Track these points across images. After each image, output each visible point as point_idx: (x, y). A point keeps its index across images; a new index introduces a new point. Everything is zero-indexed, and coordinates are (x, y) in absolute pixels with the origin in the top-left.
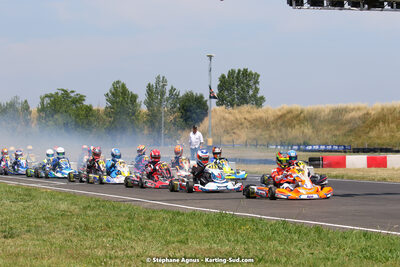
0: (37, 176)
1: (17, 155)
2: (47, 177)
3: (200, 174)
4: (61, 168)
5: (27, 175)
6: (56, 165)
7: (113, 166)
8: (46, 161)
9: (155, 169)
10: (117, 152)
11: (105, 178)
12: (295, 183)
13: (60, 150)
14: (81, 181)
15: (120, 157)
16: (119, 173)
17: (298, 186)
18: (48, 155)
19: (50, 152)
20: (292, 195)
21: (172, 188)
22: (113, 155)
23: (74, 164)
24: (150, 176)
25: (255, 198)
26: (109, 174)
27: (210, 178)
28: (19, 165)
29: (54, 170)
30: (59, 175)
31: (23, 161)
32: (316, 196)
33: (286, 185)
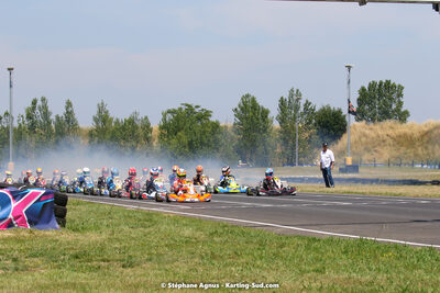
2: (74, 192)
4: (85, 184)
6: (82, 182)
7: (111, 181)
8: (76, 179)
9: (130, 184)
10: (115, 171)
12: (185, 191)
13: (86, 169)
15: (117, 174)
18: (78, 174)
20: (181, 199)
21: (131, 197)
26: (108, 188)
29: (80, 186)
32: (196, 200)
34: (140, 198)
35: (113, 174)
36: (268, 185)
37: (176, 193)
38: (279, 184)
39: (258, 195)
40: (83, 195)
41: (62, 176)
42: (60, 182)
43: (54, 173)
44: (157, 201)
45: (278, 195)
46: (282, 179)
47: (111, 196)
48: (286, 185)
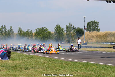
0: (15, 50)
3: (40, 49)
6: (19, 48)
7: (28, 48)
12: (52, 50)
13: (21, 44)
15: (30, 46)
19: (19, 45)
20: (51, 53)
21: (35, 52)
24: (33, 49)
26: (27, 49)
28: (14, 48)
29: (19, 49)
31: (14, 47)
32: (55, 53)
34: (38, 52)
35: (28, 45)
36: (71, 48)
37: (49, 51)
38: (75, 48)
39: (69, 51)
40: (19, 51)
41: (13, 46)
42: (13, 48)
43: (11, 45)
44: (43, 53)
45: (74, 51)
46: (75, 47)
47: (28, 52)
48: (76, 49)
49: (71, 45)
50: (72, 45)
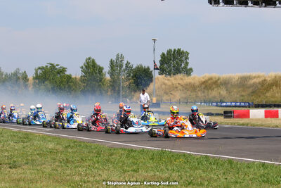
0: (23, 124)
1: (11, 110)
2: (30, 124)
4: (39, 118)
5: (17, 123)
6: (36, 116)
7: (72, 117)
8: (30, 113)
9: (97, 119)
11: (66, 125)
12: (182, 127)
13: (39, 106)
14: (51, 127)
16: (75, 121)
17: (183, 129)
18: (31, 109)
19: (33, 107)
20: (179, 135)
21: (107, 132)
22: (71, 109)
23: (48, 116)
24: (94, 123)
25: (156, 137)
26: (69, 122)
27: (131, 124)
28: (13, 117)
29: (35, 119)
30: (38, 123)
31: (15, 114)
32: (194, 136)
33: (176, 128)
36: (194, 120)
38: (203, 120)
48: (208, 121)
49: (193, 111)
50: (195, 108)
